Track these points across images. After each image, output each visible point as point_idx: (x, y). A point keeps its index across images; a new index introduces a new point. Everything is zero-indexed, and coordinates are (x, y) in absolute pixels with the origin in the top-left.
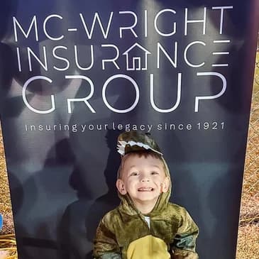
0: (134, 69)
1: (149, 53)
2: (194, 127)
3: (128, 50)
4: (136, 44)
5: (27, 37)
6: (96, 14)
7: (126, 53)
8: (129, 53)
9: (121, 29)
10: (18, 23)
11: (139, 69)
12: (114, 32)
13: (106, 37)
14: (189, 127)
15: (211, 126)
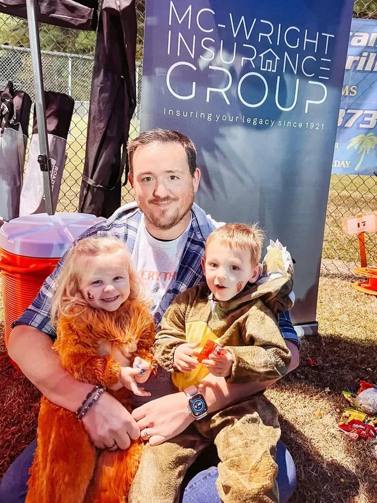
0: (266, 70)
1: (279, 59)
2: (304, 125)
3: (263, 54)
4: (270, 49)
5: (180, 22)
6: (243, 18)
7: (262, 55)
8: (264, 55)
9: (260, 34)
10: (174, 7)
11: (270, 70)
12: (254, 36)
13: (247, 38)
14: (300, 125)
15: (315, 127)
